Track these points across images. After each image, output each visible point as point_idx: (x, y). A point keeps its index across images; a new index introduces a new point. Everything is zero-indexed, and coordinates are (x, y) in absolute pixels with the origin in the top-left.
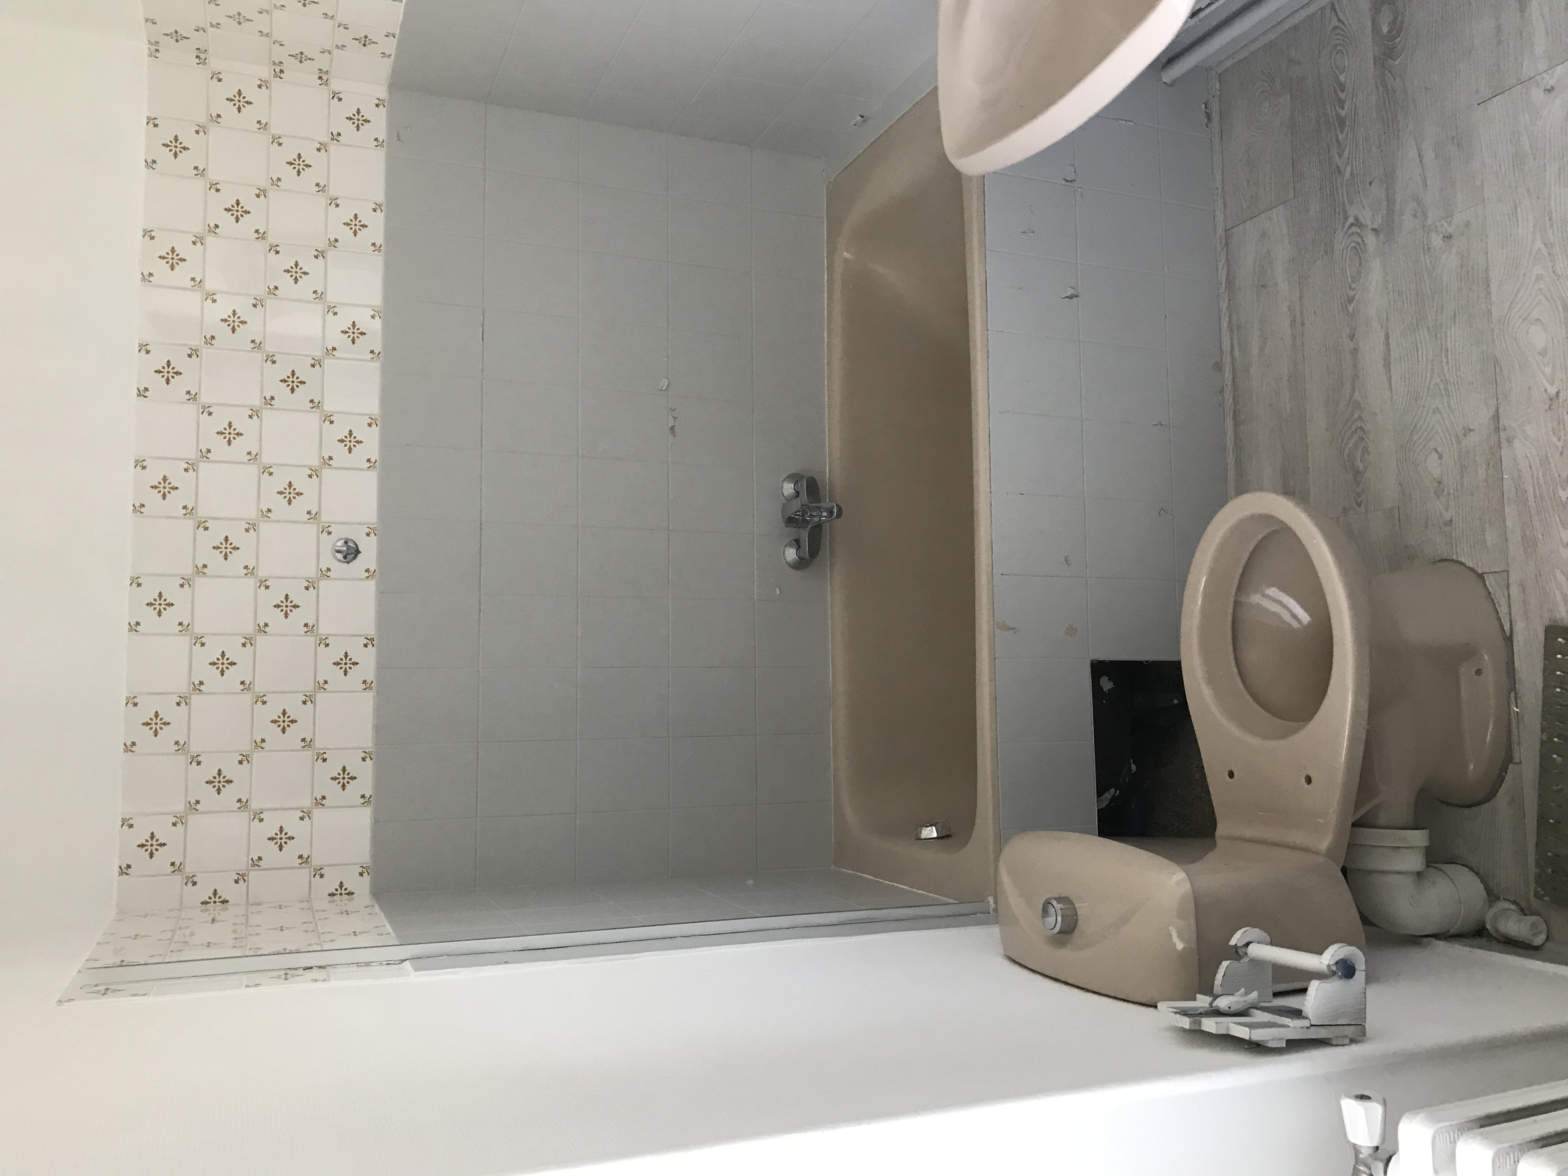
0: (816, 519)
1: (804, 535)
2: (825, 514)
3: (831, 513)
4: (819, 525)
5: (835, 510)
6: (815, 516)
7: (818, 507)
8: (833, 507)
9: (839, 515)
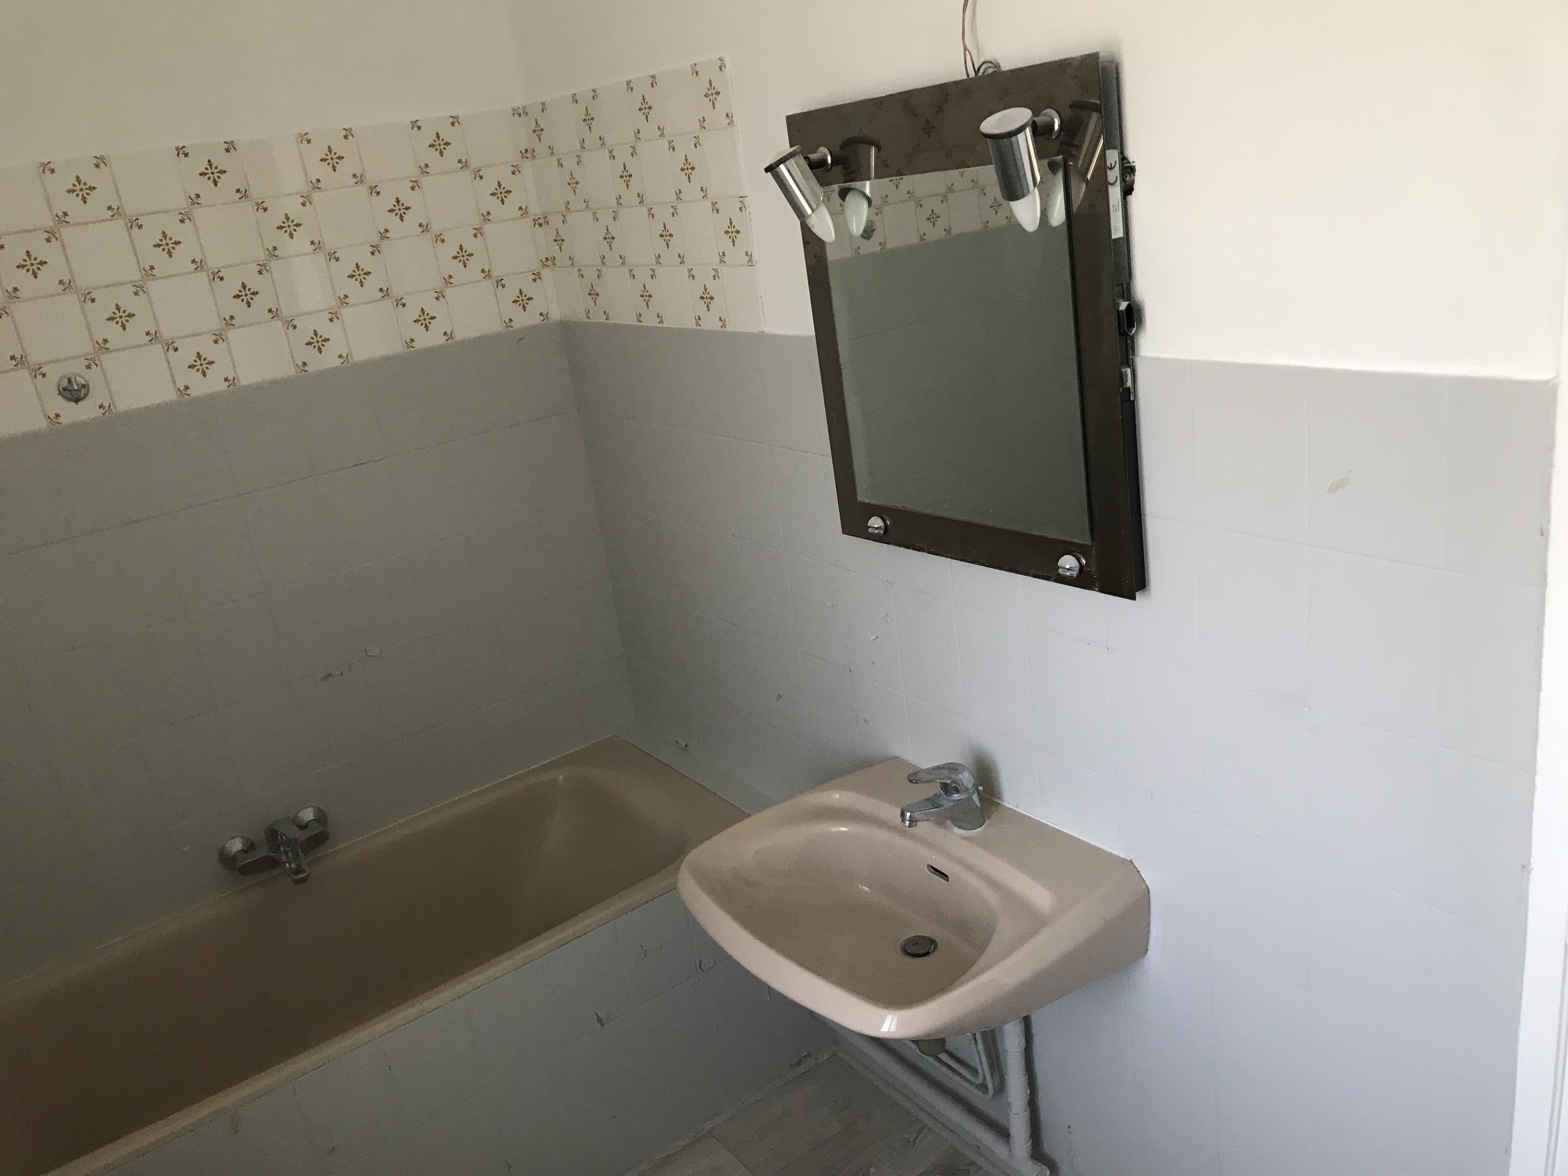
0: (284, 858)
1: (262, 852)
2: (293, 866)
3: (298, 871)
4: (278, 863)
5: (301, 876)
6: (287, 855)
7: (298, 855)
8: (306, 872)
9: (297, 882)
